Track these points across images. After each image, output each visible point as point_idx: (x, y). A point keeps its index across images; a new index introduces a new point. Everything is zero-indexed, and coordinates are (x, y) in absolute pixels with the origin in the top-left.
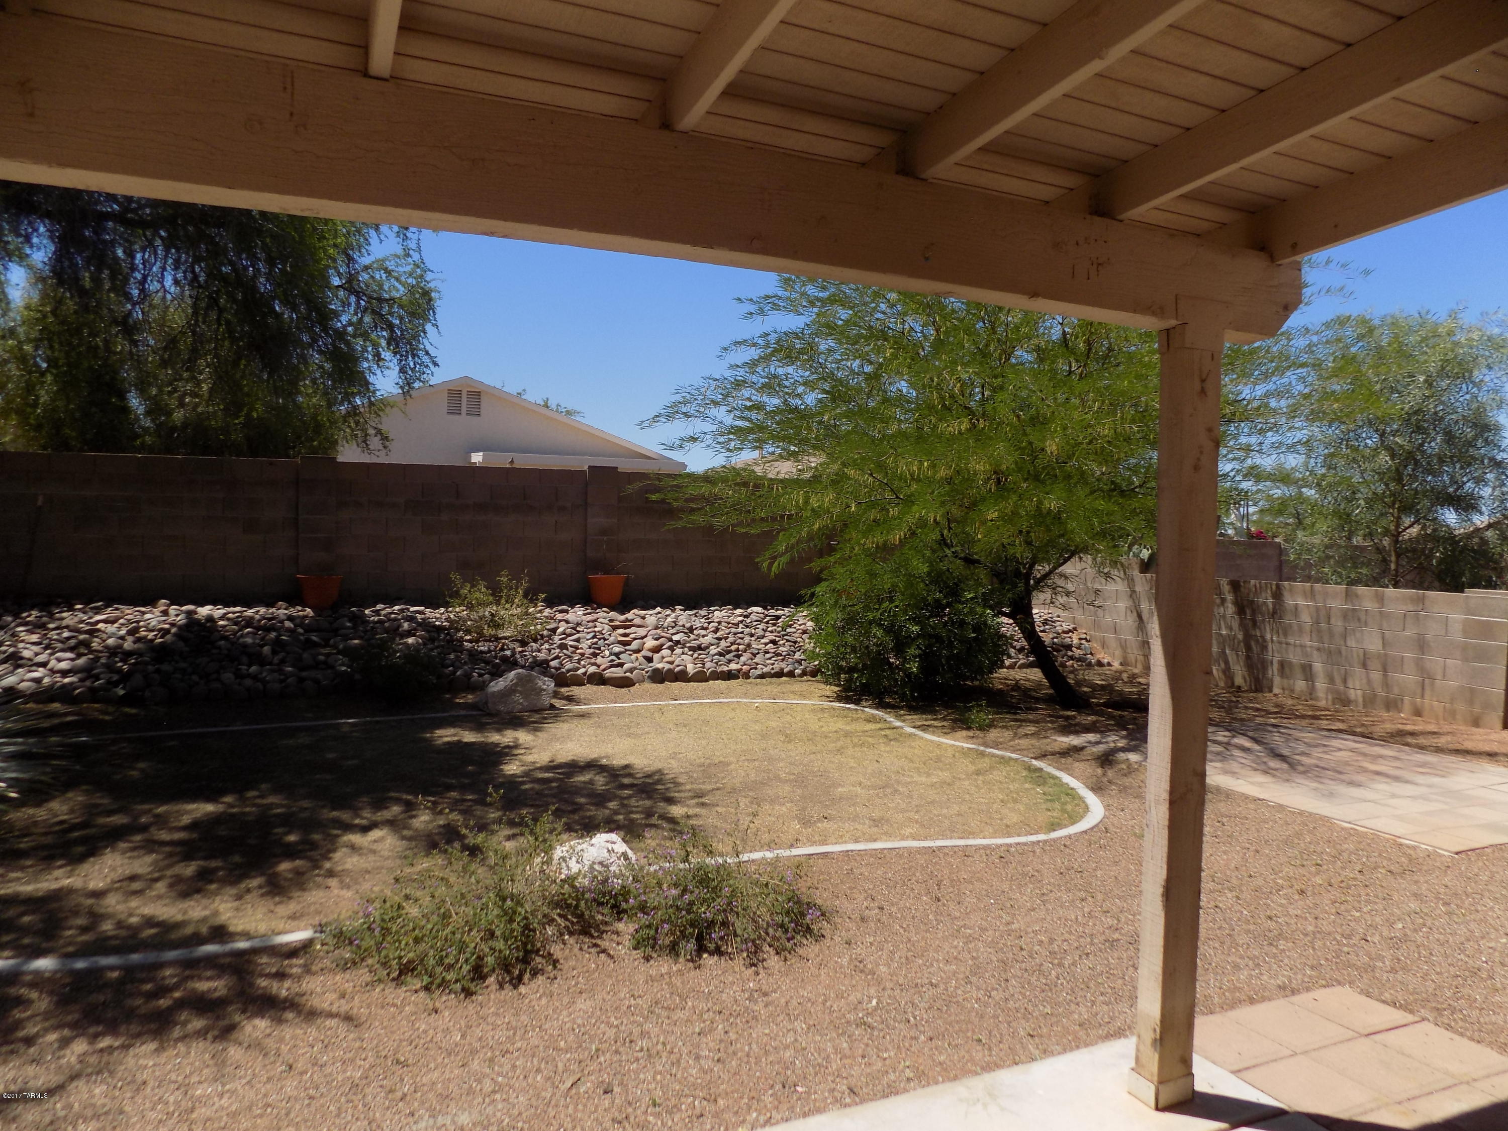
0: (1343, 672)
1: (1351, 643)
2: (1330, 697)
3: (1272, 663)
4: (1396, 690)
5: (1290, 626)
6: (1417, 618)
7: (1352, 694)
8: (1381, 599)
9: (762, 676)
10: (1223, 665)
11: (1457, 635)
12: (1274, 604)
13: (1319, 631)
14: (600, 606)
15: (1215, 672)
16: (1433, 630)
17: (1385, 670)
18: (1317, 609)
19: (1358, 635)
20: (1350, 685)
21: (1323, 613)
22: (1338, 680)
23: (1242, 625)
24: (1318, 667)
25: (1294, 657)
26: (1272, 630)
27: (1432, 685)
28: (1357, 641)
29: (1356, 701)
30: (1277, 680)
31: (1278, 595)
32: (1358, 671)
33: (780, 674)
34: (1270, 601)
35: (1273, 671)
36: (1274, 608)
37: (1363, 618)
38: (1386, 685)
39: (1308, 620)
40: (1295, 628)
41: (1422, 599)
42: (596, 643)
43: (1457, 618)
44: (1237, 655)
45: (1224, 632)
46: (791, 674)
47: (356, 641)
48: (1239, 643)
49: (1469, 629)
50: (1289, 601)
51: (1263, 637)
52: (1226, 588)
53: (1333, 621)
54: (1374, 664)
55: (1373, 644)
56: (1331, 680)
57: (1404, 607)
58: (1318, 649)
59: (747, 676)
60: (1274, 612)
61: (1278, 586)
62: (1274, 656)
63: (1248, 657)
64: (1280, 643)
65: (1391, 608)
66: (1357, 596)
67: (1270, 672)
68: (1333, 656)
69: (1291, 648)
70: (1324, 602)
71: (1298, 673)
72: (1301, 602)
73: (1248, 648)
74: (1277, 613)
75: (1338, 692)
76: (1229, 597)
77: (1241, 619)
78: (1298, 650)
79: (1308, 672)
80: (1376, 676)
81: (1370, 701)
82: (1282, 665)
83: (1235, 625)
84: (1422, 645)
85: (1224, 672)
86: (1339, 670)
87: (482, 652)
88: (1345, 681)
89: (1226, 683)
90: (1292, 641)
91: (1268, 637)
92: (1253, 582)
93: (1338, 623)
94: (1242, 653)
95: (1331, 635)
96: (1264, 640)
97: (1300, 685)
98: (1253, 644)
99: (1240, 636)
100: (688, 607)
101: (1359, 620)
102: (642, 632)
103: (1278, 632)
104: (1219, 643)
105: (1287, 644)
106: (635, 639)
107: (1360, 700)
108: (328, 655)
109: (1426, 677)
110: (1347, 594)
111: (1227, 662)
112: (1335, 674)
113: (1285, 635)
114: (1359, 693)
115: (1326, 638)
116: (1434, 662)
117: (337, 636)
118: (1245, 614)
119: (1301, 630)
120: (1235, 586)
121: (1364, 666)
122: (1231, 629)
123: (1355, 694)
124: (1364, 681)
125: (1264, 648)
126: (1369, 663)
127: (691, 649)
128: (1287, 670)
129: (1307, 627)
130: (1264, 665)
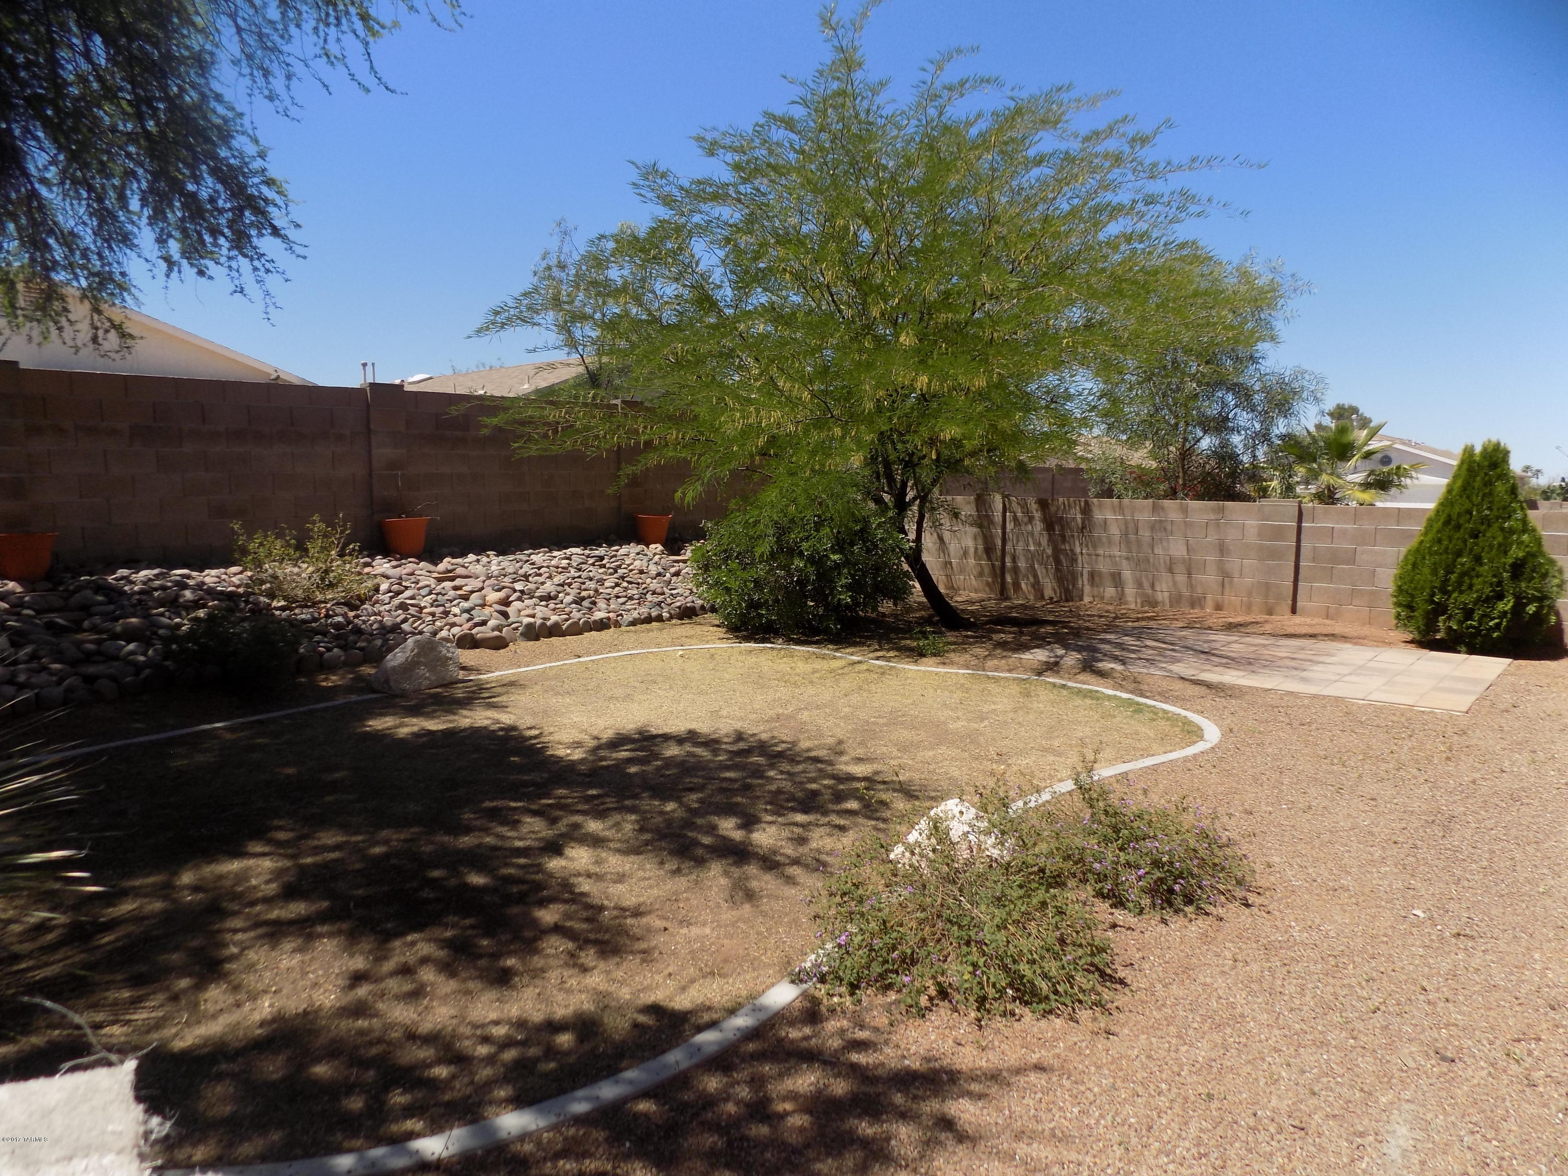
0: (1151, 577)
1: (1158, 550)
2: (1139, 601)
3: (1082, 575)
4: (1199, 590)
5: (1099, 538)
6: (1218, 526)
7: (1159, 597)
8: (1185, 511)
9: (633, 623)
10: (1032, 579)
11: (1252, 537)
12: (1083, 521)
13: (1128, 542)
14: (404, 556)
15: (1023, 586)
16: (1232, 535)
17: (1189, 574)
18: (1126, 522)
19: (1165, 544)
20: (1158, 588)
21: (1131, 525)
22: (1146, 584)
23: (1051, 540)
24: (1127, 574)
25: (1103, 567)
26: (1081, 544)
27: (1231, 582)
28: (1164, 549)
29: (1163, 602)
30: (1087, 589)
31: (1087, 511)
32: (1165, 575)
33: (648, 620)
34: (1079, 516)
35: (1084, 582)
36: (1083, 522)
37: (1169, 528)
38: (1191, 586)
39: (1117, 532)
40: (1104, 540)
41: (1222, 510)
42: (436, 600)
43: (1252, 524)
44: (1047, 569)
45: (1032, 548)
46: (659, 618)
47: (133, 620)
48: (1048, 557)
49: (1263, 532)
50: (1098, 516)
51: (1072, 550)
52: (1033, 506)
53: (1140, 533)
54: (1180, 568)
55: (1178, 549)
56: (1140, 585)
57: (1206, 517)
58: (1127, 559)
59: (617, 624)
60: (1084, 527)
61: (1086, 503)
62: (1084, 566)
63: (1057, 570)
64: (1089, 555)
65: (1194, 518)
66: (1163, 508)
67: (1080, 582)
68: (1141, 563)
69: (1101, 558)
70: (1133, 513)
71: (1108, 581)
72: (1110, 516)
73: (1058, 562)
74: (1086, 526)
75: (1147, 596)
76: (1037, 515)
77: (1050, 535)
78: (1108, 560)
79: (1117, 579)
80: (1181, 579)
81: (1176, 600)
82: (1092, 575)
83: (1044, 541)
84: (1222, 549)
85: (1033, 586)
86: (1147, 576)
87: (304, 621)
88: (1153, 586)
89: (1035, 596)
90: (1101, 552)
91: (1078, 550)
92: (1061, 500)
93: (1145, 534)
94: (1052, 567)
95: (1139, 542)
96: (1074, 554)
97: (1110, 591)
98: (1062, 557)
99: (1049, 551)
100: (501, 552)
101: (1165, 529)
102: (476, 584)
103: (1087, 546)
104: (1027, 560)
105: (1097, 555)
106: (472, 592)
107: (1167, 601)
108: (99, 642)
109: (1225, 576)
110: (1155, 508)
111: (1036, 576)
112: (1144, 579)
113: (1095, 547)
114: (1166, 594)
115: (1134, 547)
116: (1233, 563)
117: (91, 615)
118: (1054, 530)
119: (1110, 542)
120: (1043, 504)
121: (1170, 570)
122: (1040, 544)
123: (1162, 595)
124: (1171, 584)
125: (1074, 560)
126: (1174, 566)
127: (542, 598)
128: (1097, 579)
129: (1117, 538)
130: (1074, 576)
